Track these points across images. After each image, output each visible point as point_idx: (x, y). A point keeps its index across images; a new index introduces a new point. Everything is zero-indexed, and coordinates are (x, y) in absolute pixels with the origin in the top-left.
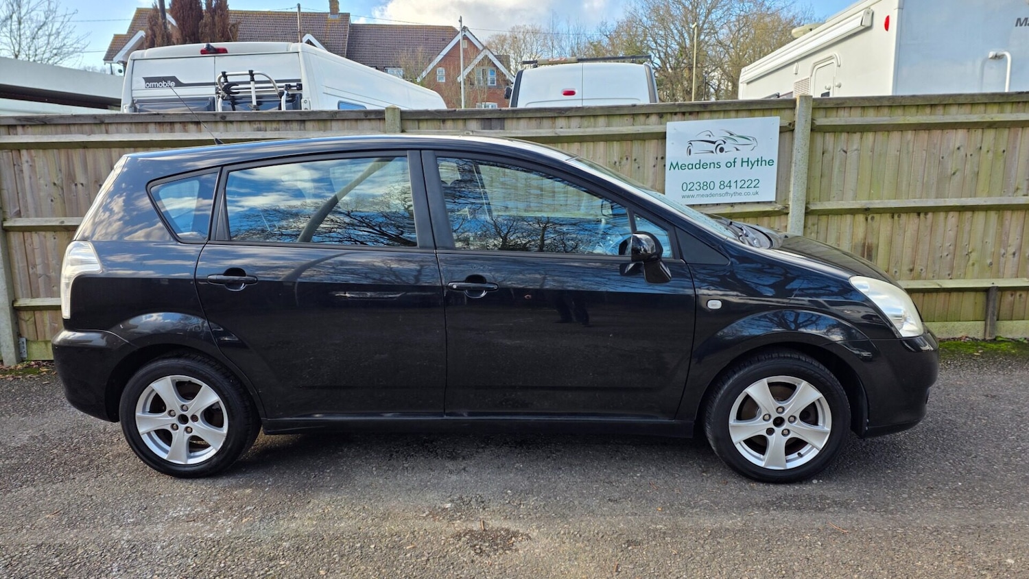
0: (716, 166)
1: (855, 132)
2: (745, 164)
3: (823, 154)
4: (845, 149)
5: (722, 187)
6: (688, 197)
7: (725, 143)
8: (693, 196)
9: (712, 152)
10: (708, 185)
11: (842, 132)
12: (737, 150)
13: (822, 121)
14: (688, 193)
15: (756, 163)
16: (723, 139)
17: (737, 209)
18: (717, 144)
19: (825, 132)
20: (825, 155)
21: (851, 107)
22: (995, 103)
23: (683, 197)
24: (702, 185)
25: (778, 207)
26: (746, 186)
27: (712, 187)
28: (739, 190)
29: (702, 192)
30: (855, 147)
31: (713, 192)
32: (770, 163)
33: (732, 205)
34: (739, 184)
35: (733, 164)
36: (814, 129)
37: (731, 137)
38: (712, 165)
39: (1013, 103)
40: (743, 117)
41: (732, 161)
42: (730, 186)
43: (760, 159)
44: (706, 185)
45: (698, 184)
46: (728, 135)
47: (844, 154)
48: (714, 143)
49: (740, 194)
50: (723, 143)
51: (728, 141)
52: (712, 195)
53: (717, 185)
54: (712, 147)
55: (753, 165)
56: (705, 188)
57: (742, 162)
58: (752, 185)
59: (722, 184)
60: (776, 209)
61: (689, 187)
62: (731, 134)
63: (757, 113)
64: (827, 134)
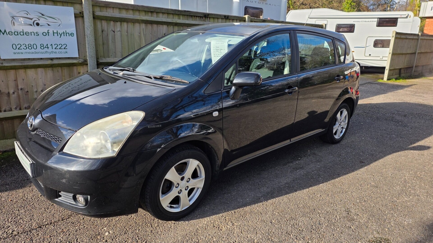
0: (35, 34)
1: (117, 22)
2: (55, 34)
3: (102, 32)
4: (113, 30)
5: (42, 48)
6: (18, 53)
7: (39, 20)
8: (22, 53)
9: (31, 25)
10: (32, 46)
11: (110, 20)
12: (49, 25)
13: (98, 13)
14: (17, 51)
15: (63, 34)
16: (37, 17)
17: (55, 62)
18: (33, 20)
19: (101, 20)
20: (103, 32)
21: (113, 8)
22: (176, 14)
23: (15, 53)
24: (27, 46)
25: (81, 61)
26: (58, 47)
27: (35, 47)
28: (54, 50)
29: (28, 50)
30: (118, 29)
31: (36, 51)
32: (72, 35)
33: (52, 59)
34: (54, 47)
35: (47, 34)
36: (95, 17)
37: (42, 16)
38: (33, 34)
39: (183, 15)
40: (50, 5)
41: (46, 32)
42: (48, 48)
43: (65, 32)
44: (30, 46)
45: (25, 45)
46: (41, 15)
47: (113, 33)
48: (31, 19)
49: (55, 53)
50: (38, 20)
51: (42, 19)
52: (36, 53)
53: (39, 47)
54: (31, 22)
55: (61, 35)
56: (30, 48)
57: (54, 33)
58: (63, 47)
59: (42, 46)
60: (80, 62)
61: (18, 47)
62: (43, 15)
63: (58, 4)
64: (103, 21)
